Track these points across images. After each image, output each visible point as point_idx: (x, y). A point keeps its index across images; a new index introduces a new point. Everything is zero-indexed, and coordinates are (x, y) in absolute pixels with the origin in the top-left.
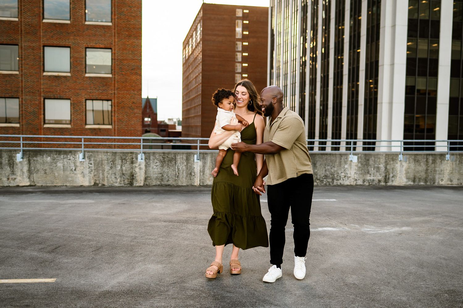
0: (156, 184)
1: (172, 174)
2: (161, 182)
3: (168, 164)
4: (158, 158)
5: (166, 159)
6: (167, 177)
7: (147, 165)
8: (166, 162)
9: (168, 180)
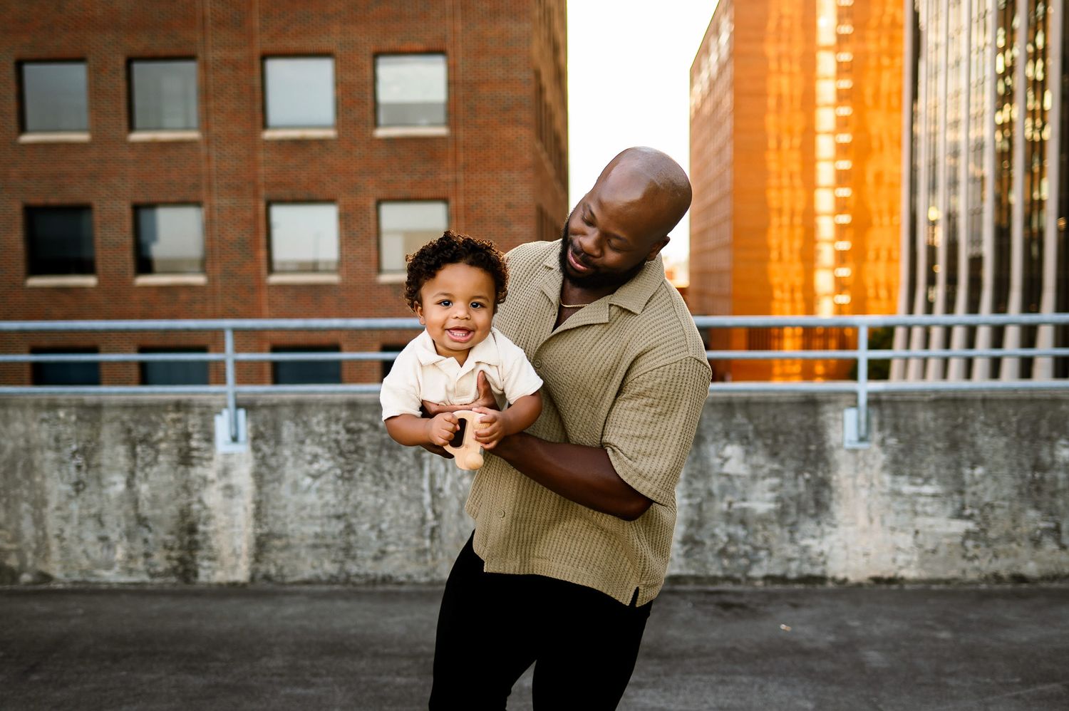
0: (319, 572)
1: (402, 522)
2: (342, 562)
3: (378, 467)
4: (322, 435)
5: (364, 440)
6: (373, 535)
7: (264, 470)
8: (369, 456)
9: (382, 555)
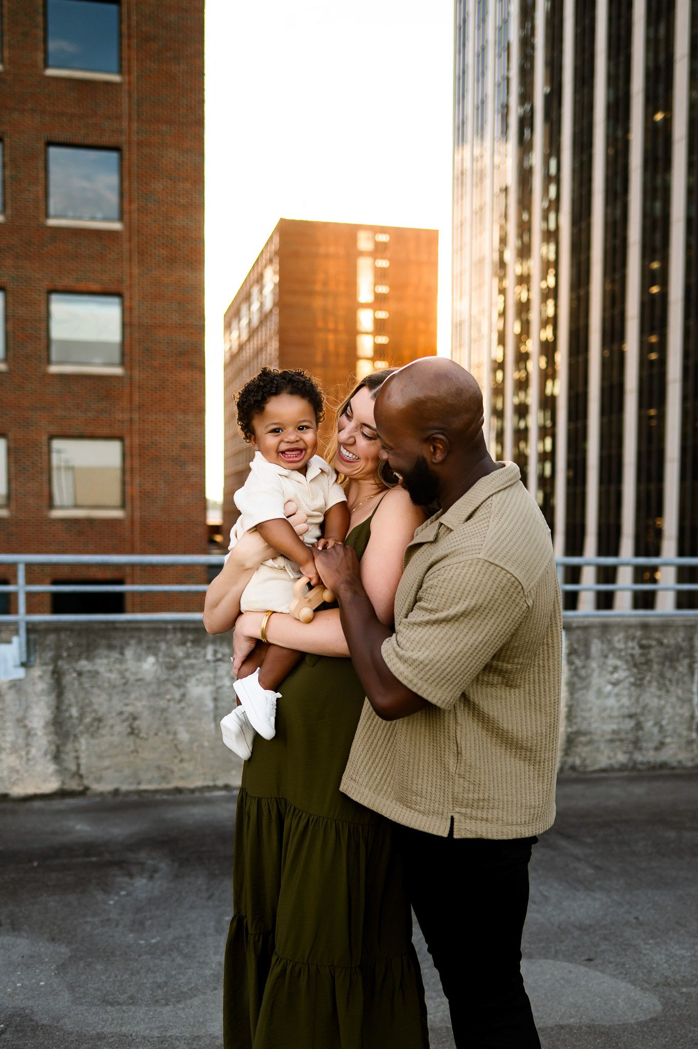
0: (613, 761)
1: (678, 719)
2: (631, 753)
3: (662, 675)
4: (621, 650)
5: (653, 654)
6: (656, 730)
7: (576, 679)
8: (656, 666)
9: (662, 746)
